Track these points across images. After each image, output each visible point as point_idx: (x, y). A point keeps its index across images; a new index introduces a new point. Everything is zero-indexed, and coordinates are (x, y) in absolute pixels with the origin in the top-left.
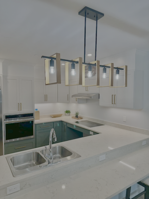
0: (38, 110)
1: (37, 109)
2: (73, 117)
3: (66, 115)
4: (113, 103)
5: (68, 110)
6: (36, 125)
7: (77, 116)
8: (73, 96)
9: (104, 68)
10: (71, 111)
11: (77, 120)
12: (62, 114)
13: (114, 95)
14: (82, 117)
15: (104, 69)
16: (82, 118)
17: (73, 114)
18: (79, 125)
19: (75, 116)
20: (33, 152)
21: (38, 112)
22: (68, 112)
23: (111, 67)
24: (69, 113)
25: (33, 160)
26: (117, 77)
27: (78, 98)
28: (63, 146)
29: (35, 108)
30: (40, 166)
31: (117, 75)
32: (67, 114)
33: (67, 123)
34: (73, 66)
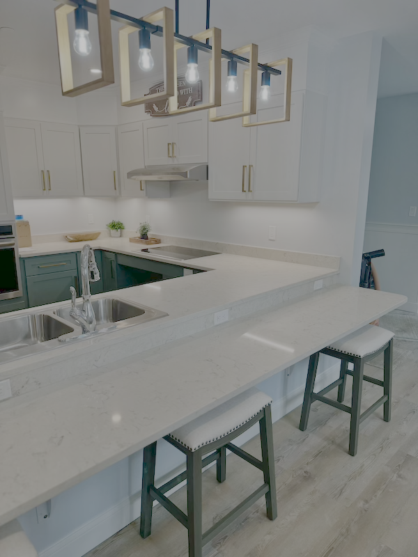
0: (25, 219)
1: (20, 217)
2: (131, 240)
3: (111, 236)
4: (246, 188)
5: (116, 220)
6: (23, 260)
7: (144, 237)
8: (130, 175)
9: (232, 61)
10: (125, 225)
11: (145, 247)
12: (99, 233)
13: (248, 167)
14: (158, 238)
15: (231, 63)
16: (158, 242)
17: (133, 230)
18: (154, 255)
19: (139, 235)
20: (32, 316)
21: (27, 224)
22: (117, 226)
23: (250, 61)
24: (119, 230)
25: (35, 335)
26: (264, 93)
27: (146, 181)
28: (115, 299)
29: (17, 213)
30: (60, 341)
31: (265, 88)
32: (113, 231)
33: (116, 254)
34: (145, 41)
